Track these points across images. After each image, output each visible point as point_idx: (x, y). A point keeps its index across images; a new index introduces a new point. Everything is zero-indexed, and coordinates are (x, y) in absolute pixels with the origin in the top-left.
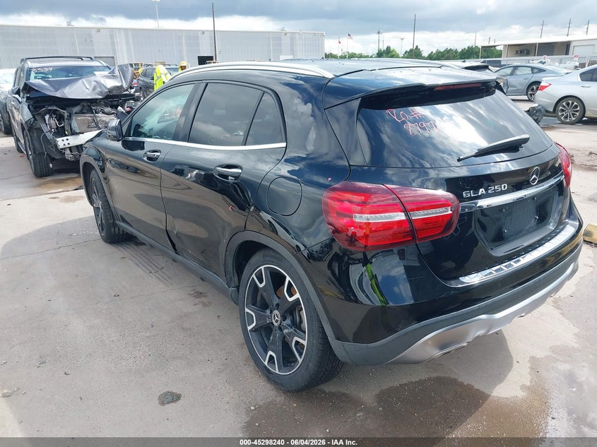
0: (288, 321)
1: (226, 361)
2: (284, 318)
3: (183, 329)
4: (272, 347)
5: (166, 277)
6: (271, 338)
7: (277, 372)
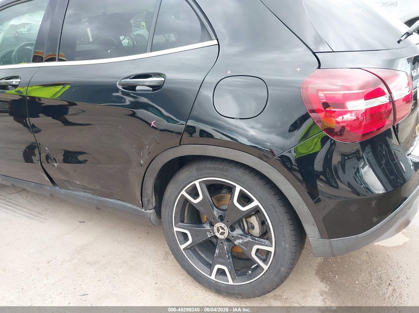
0: (238, 232)
1: (157, 285)
2: (232, 229)
3: (89, 263)
4: (220, 260)
5: (35, 213)
6: (217, 251)
7: (231, 282)
